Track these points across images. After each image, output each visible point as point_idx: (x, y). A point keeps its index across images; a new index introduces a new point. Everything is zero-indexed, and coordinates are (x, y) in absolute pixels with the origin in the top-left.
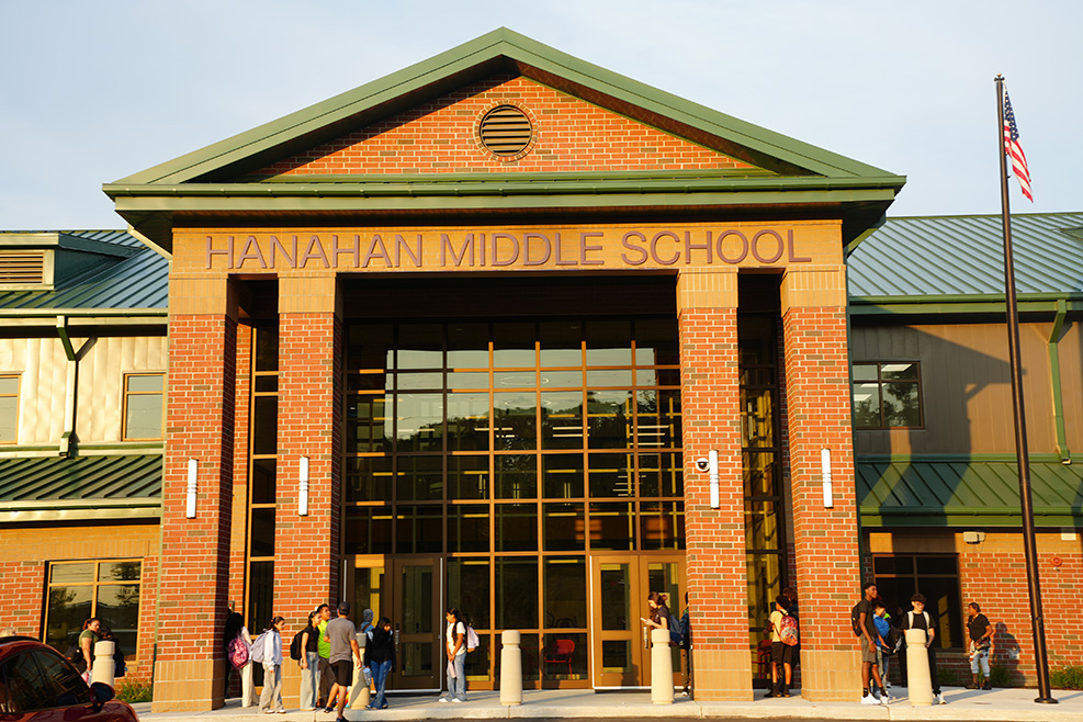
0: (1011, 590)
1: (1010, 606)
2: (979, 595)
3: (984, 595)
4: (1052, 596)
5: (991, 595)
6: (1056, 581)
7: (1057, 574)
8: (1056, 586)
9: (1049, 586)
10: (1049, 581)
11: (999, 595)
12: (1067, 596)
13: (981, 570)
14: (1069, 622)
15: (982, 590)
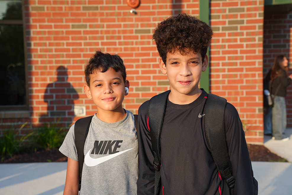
0: (81, 38)
1: (79, 56)
2: (45, 44)
3: (51, 44)
4: (126, 43)
5: (58, 44)
6: (132, 26)
7: (134, 17)
8: (131, 32)
9: (124, 32)
10: (125, 26)
11: (68, 44)
12: (142, 43)
13: (48, 15)
14: (143, 72)
15: (48, 39)
